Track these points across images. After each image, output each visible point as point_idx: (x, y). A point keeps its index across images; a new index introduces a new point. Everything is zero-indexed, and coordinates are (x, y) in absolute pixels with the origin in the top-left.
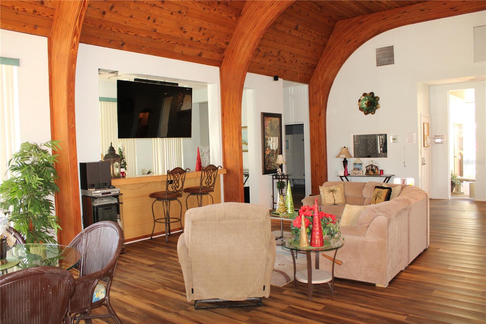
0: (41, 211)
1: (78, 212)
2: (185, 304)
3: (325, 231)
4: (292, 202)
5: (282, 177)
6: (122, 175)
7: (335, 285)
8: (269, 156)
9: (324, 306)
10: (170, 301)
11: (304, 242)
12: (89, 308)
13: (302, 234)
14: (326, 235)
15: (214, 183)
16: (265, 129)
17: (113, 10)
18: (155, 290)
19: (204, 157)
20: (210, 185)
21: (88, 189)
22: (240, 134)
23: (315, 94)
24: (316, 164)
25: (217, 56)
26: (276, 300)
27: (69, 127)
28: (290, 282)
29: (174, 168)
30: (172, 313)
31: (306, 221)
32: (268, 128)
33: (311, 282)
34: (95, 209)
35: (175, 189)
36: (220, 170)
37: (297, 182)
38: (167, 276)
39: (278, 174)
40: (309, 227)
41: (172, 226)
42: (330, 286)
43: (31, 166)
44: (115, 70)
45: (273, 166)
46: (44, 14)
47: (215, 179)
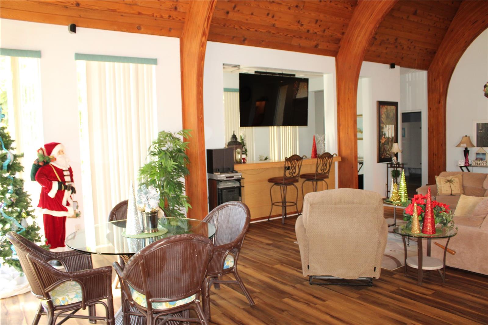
0: (175, 191)
1: (205, 194)
2: (301, 279)
3: (438, 220)
4: (406, 191)
5: (397, 166)
6: (243, 161)
7: (446, 273)
8: (384, 144)
9: (434, 292)
10: (287, 276)
11: (416, 229)
12: (220, 273)
13: (414, 221)
14: (438, 224)
15: (329, 170)
16: (381, 118)
17: (236, 9)
18: (274, 265)
19: (319, 145)
20: (325, 172)
21: (214, 173)
22: (355, 122)
23: (434, 80)
24: (434, 153)
25: (333, 47)
26: (386, 282)
27: (198, 117)
28: (401, 268)
29: (292, 155)
30: (289, 286)
31: (418, 209)
32: (383, 116)
33: (422, 268)
34: (220, 191)
35: (292, 175)
36: (335, 157)
37: (413, 171)
38: (284, 255)
39: (393, 163)
40: (421, 215)
41: (289, 210)
42: (441, 274)
43: (167, 152)
44: (237, 64)
45: (389, 154)
46: (177, 18)
47: (330, 166)
